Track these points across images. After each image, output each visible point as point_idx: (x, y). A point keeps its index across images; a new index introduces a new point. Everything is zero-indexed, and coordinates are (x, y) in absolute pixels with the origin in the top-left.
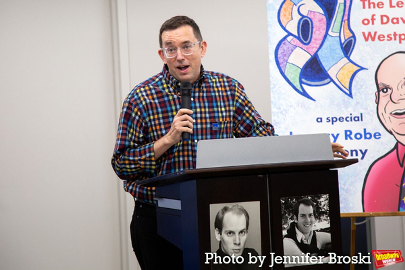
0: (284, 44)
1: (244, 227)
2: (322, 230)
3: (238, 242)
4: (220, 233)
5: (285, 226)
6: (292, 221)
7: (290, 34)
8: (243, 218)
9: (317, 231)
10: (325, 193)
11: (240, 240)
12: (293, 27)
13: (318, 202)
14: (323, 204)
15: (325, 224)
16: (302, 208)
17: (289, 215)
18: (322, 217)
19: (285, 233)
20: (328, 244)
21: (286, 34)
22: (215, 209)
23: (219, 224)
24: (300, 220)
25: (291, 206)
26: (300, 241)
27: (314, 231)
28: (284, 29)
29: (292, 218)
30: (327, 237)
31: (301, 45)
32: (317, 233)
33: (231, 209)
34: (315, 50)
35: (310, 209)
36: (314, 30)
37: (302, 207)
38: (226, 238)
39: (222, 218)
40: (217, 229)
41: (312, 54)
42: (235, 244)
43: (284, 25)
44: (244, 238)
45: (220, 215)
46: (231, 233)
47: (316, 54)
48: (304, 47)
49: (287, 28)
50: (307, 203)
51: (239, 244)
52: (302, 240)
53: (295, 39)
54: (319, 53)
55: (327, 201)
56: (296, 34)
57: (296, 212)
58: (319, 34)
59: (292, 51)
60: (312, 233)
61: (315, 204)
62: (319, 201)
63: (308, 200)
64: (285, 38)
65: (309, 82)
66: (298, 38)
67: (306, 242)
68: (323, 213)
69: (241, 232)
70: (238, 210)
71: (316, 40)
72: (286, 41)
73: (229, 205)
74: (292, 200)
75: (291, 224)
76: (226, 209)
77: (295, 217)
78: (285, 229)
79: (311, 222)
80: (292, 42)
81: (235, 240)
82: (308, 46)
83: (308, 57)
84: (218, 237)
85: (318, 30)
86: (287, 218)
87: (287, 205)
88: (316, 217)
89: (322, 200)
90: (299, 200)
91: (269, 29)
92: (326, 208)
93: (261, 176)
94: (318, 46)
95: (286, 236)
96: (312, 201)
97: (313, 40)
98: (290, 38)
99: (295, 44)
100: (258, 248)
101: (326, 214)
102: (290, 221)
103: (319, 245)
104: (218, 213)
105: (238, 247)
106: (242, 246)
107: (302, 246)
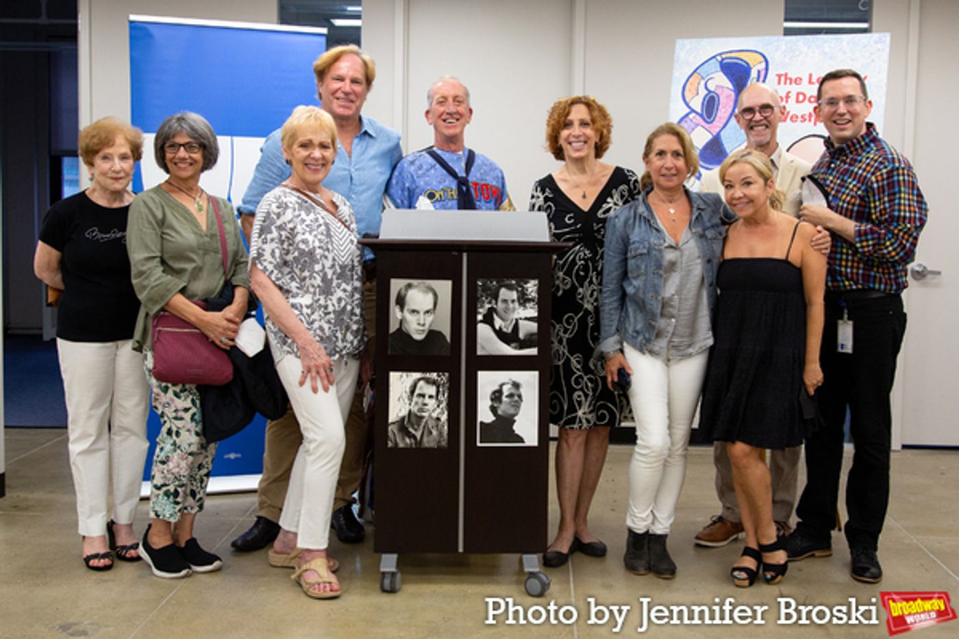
0: (686, 122)
1: (431, 306)
2: (526, 319)
3: (422, 322)
4: (402, 310)
5: (481, 310)
6: (489, 306)
7: (693, 111)
8: (430, 297)
9: (521, 319)
10: (533, 278)
11: (425, 320)
12: (697, 104)
13: (523, 288)
14: (530, 290)
15: (532, 312)
16: (504, 293)
17: (487, 298)
18: (527, 305)
19: (480, 317)
20: (532, 335)
21: (688, 110)
22: (396, 285)
23: (401, 301)
24: (500, 306)
25: (490, 289)
26: (497, 327)
27: (517, 320)
28: (687, 105)
29: (490, 303)
30: (533, 327)
31: (703, 123)
32: (520, 322)
33: (416, 287)
34: (718, 130)
35: (514, 295)
36: (720, 107)
37: (503, 291)
38: (408, 316)
39: (405, 295)
40: (398, 306)
41: (714, 134)
42: (419, 324)
43: (687, 100)
44: (429, 319)
45: (403, 292)
46: (414, 311)
47: (718, 134)
48: (707, 126)
49: (691, 105)
50: (510, 288)
51: (424, 325)
52: (500, 328)
53: (698, 117)
54: (722, 133)
55: (535, 288)
56: (699, 110)
57: (496, 297)
58: (725, 112)
59: (693, 129)
60: (514, 321)
61: (520, 289)
62: (526, 286)
63: (512, 285)
64: (687, 115)
65: (707, 166)
66: (701, 116)
67: (505, 330)
68: (529, 300)
69: (427, 312)
70: (425, 289)
71: (720, 118)
72: (687, 119)
73: (414, 282)
74: (491, 282)
75: (489, 309)
76: (409, 286)
77: (494, 301)
78: (480, 313)
79: (514, 309)
80: (694, 120)
81: (419, 320)
82: (710, 125)
83: (709, 137)
84: (399, 315)
85: (724, 107)
86: (483, 302)
87: (485, 289)
88: (520, 304)
89: (529, 285)
90: (502, 284)
91: (671, 105)
92: (534, 295)
93: (455, 253)
94: (721, 125)
95: (481, 321)
96: (516, 286)
97: (717, 119)
98: (693, 115)
99: (697, 122)
100: (447, 332)
101: (533, 301)
102: (487, 306)
103: (521, 335)
104: (401, 289)
105: (421, 328)
106: (426, 327)
107: (501, 334)
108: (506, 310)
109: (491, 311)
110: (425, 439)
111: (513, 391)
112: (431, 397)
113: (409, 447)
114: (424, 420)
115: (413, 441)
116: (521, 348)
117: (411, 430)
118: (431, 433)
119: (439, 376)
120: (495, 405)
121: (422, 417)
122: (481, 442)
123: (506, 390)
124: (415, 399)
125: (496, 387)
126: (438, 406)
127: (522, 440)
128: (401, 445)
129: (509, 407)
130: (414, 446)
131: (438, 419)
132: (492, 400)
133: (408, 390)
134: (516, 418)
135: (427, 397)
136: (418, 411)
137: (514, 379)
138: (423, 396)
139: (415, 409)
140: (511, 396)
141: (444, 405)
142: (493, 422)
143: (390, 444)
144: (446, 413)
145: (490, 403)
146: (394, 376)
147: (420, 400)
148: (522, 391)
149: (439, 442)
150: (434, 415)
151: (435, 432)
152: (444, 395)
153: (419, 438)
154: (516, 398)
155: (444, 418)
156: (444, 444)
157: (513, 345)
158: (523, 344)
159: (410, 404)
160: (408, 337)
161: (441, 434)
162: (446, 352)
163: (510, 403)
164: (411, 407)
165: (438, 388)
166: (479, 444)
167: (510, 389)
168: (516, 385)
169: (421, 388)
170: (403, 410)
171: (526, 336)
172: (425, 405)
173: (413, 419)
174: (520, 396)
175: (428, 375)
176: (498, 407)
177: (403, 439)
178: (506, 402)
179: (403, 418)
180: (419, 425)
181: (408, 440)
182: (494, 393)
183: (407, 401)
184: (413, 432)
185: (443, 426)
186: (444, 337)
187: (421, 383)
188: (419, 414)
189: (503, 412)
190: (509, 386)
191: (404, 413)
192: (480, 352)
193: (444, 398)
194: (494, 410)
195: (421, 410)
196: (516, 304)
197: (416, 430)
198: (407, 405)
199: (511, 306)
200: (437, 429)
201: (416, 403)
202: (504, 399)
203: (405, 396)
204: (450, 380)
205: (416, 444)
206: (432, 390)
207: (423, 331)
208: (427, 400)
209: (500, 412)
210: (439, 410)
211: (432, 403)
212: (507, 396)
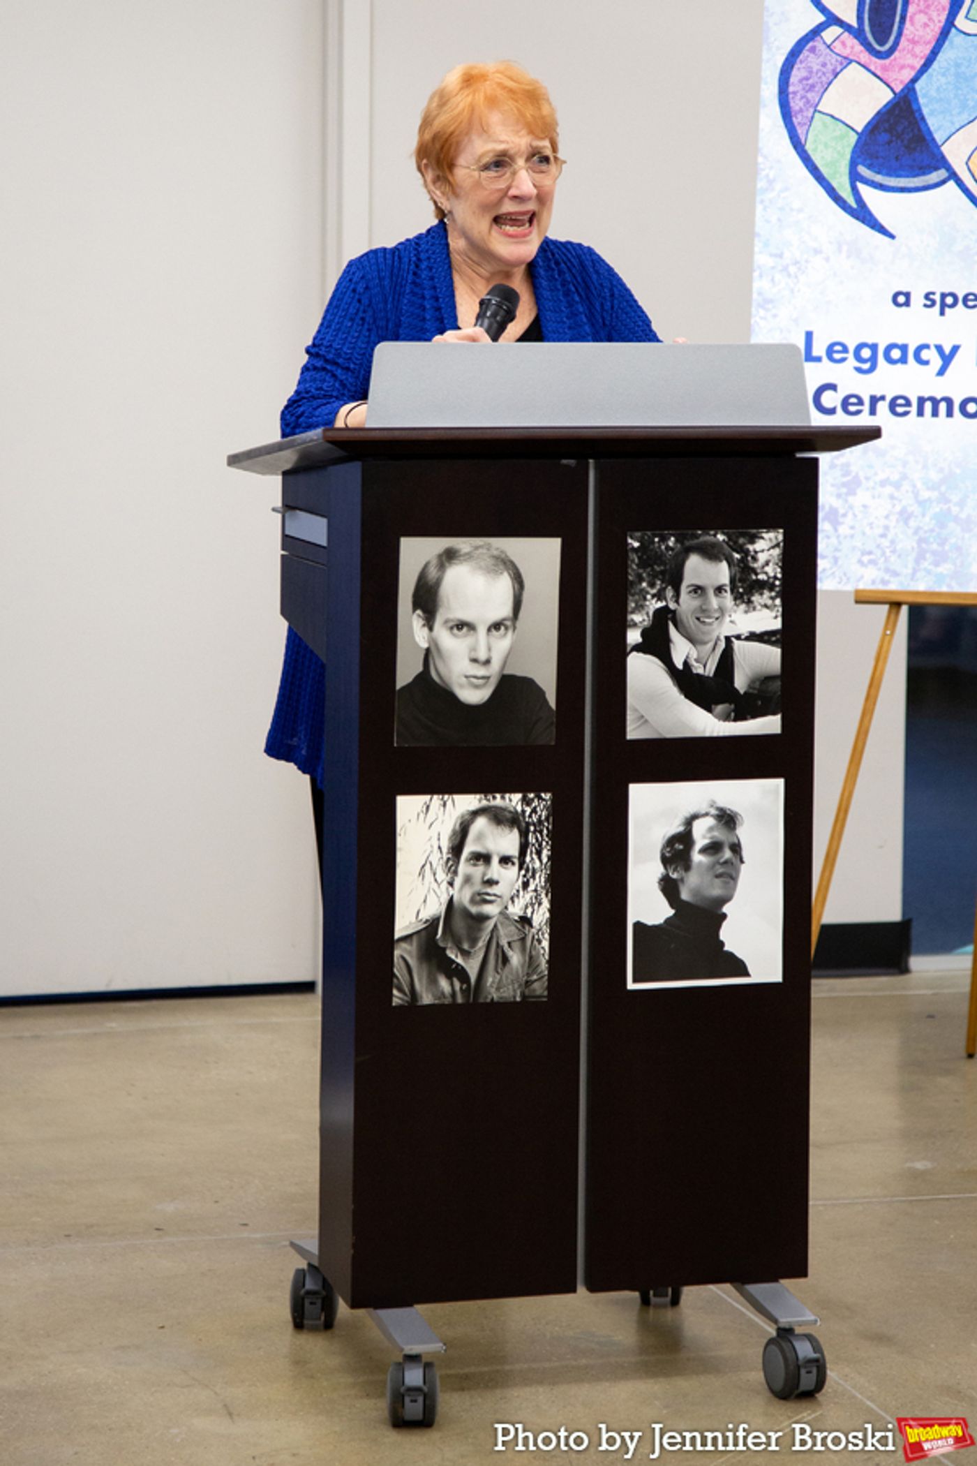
1: (505, 610)
2: (753, 637)
3: (482, 656)
4: (429, 622)
5: (637, 618)
6: (660, 605)
8: (505, 584)
9: (738, 637)
10: (771, 526)
11: (489, 649)
13: (747, 552)
14: (762, 558)
15: (767, 617)
16: (696, 568)
17: (652, 585)
18: (756, 599)
19: (634, 637)
20: (768, 679)
22: (416, 552)
23: (427, 599)
24: (687, 604)
25: (659, 558)
26: (679, 665)
27: (728, 639)
29: (660, 596)
30: (770, 657)
32: (736, 643)
33: (469, 556)
35: (722, 573)
37: (694, 563)
38: (448, 641)
39: (438, 582)
40: (419, 612)
42: (475, 661)
44: (502, 644)
45: (433, 573)
46: (462, 626)
50: (711, 553)
51: (487, 662)
52: (686, 663)
55: (777, 552)
57: (675, 580)
60: (722, 645)
61: (737, 556)
62: (751, 547)
63: (715, 545)
67: (698, 669)
68: (761, 586)
69: (496, 626)
70: (490, 562)
73: (463, 544)
74: (664, 539)
75: (658, 612)
76: (450, 556)
77: (670, 593)
78: (635, 625)
79: (722, 610)
81: (474, 649)
84: (421, 637)
86: (643, 594)
87: (648, 557)
88: (738, 597)
89: (760, 545)
90: (687, 543)
92: (773, 570)
93: (572, 462)
95: (637, 648)
96: (727, 550)
100: (546, 678)
101: (771, 587)
102: (654, 605)
103: (740, 682)
104: (426, 566)
105: (481, 671)
106: (494, 669)
107: (687, 682)
108: (702, 614)
109: (664, 618)
110: (490, 980)
111: (719, 835)
112: (505, 860)
113: (448, 1001)
114: (490, 925)
115: (457, 985)
116: (740, 716)
117: (451, 954)
118: (505, 960)
119: (527, 802)
120: (675, 876)
121: (483, 918)
122: (635, 980)
123: (702, 833)
124: (464, 867)
125: (676, 828)
126: (526, 885)
127: (739, 968)
128: (427, 999)
129: (708, 878)
130: (460, 1000)
131: (525, 921)
132: (665, 861)
133: (445, 845)
134: (726, 909)
135: (495, 860)
136: (473, 901)
137: (722, 803)
138: (483, 858)
139: (463, 896)
140: (713, 848)
141: (539, 881)
142: (668, 921)
143: (397, 998)
144: (546, 904)
145: (658, 869)
146: (408, 807)
147: (478, 871)
148: (743, 833)
149: (528, 983)
150: (516, 910)
151: (515, 959)
152: (539, 853)
153: (473, 975)
154: (727, 854)
155: (541, 916)
156: (540, 988)
157: (720, 708)
158: (744, 707)
159: (451, 884)
160: (447, 696)
161: (531, 962)
162: (546, 736)
163: (712, 867)
164: (454, 891)
165: (524, 834)
166: (631, 986)
167: (711, 829)
168: (727, 819)
169: (480, 837)
170: (432, 899)
171: (752, 684)
172: (491, 882)
173: (459, 924)
174: (736, 848)
175: (497, 801)
176: (682, 880)
177: (433, 982)
178: (700, 863)
179: (433, 924)
180: (474, 941)
181: (444, 984)
182: (672, 841)
183: (442, 876)
184: (459, 960)
185: (539, 941)
186: (540, 693)
187: (481, 823)
188: (474, 910)
189: (696, 892)
190: (710, 821)
191: (435, 907)
192: (634, 732)
193: (540, 862)
194: (669, 888)
195: (481, 899)
196: (728, 598)
197: (466, 954)
198: (444, 885)
199: (714, 602)
200: (523, 949)
201: (468, 880)
202: (697, 857)
203: (438, 860)
204: (556, 810)
205: (465, 992)
206: (508, 842)
207: (487, 678)
208: (495, 870)
209: (685, 895)
210: (527, 897)
211: (508, 877)
212: (704, 850)
